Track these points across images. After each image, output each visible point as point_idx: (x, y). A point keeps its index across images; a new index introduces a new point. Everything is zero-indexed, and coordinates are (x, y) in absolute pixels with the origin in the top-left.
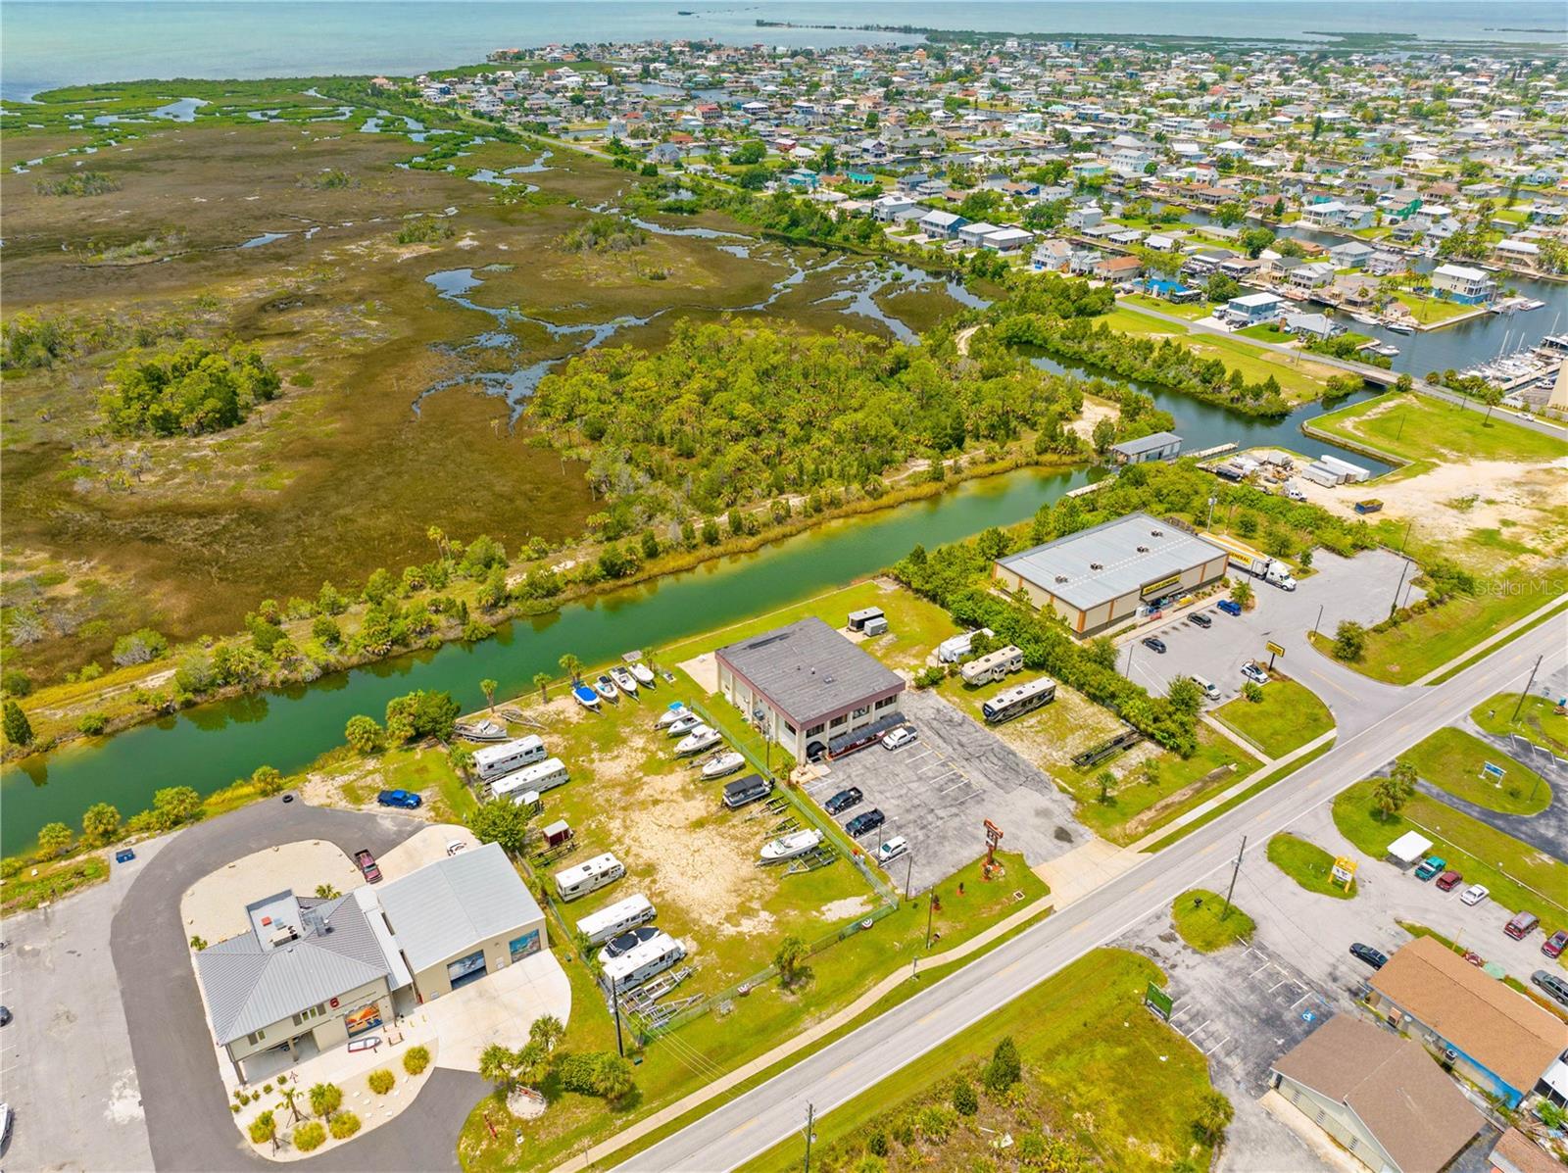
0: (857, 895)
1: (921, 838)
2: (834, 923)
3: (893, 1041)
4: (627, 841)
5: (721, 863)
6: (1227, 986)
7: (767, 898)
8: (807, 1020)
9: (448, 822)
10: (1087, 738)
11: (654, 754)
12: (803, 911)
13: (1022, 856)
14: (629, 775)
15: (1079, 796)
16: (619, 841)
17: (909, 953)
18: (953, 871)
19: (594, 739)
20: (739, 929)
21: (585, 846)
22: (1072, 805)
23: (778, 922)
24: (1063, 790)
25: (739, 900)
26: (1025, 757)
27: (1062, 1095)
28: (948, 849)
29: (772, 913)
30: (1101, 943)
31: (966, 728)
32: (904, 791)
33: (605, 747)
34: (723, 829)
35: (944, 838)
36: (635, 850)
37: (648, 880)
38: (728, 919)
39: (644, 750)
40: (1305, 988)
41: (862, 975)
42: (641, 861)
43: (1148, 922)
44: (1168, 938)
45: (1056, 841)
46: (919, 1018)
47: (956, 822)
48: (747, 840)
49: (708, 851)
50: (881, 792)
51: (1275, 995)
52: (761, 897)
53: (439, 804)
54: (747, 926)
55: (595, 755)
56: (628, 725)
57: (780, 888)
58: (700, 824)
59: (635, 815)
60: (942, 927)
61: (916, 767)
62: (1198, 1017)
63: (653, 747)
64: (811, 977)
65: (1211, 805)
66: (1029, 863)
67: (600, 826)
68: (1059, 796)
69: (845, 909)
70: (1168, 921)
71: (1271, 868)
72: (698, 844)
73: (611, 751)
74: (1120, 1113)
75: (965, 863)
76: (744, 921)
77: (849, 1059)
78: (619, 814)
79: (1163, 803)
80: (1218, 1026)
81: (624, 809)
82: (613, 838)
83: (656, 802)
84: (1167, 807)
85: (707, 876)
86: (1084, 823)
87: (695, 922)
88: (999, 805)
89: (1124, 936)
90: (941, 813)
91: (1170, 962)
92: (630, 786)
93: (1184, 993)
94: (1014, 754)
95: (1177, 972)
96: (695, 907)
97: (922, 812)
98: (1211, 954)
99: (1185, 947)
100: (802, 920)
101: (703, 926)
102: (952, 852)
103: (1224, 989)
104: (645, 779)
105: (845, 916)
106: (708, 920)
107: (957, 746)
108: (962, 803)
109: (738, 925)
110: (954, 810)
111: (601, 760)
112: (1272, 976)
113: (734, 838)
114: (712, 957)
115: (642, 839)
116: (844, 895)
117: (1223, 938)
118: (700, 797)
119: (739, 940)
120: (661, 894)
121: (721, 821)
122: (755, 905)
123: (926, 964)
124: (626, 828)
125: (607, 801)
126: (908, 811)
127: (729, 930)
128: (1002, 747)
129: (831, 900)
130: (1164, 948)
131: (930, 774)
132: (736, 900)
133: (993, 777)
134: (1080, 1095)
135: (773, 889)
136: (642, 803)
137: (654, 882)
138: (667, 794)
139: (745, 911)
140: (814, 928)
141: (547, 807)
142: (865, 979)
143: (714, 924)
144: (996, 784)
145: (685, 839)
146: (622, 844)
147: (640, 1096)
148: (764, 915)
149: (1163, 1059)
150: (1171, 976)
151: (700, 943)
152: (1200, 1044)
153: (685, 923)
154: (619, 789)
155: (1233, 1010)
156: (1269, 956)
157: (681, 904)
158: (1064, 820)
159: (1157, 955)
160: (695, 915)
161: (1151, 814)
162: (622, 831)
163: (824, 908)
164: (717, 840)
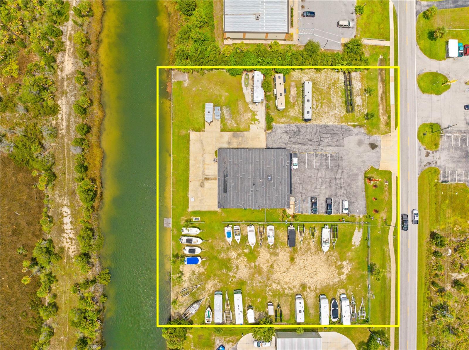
0: (354, 230)
1: (345, 192)
2: (361, 245)
3: (409, 258)
4: (285, 286)
5: (315, 262)
6: (451, 155)
7: (339, 258)
8: (387, 275)
9: (238, 340)
10: (336, 92)
11: (243, 253)
12: (350, 250)
13: (372, 167)
14: (250, 268)
15: (360, 124)
16: (284, 289)
17: (385, 232)
18: (364, 193)
19: (221, 269)
20: (345, 274)
21: (279, 301)
22: (362, 130)
23: (350, 261)
24: (354, 126)
25: (334, 267)
26: (331, 124)
27: (448, 227)
28: (355, 187)
29: (345, 260)
30: (417, 176)
31: (303, 130)
32: (320, 180)
33: (229, 269)
34: (300, 253)
35: (349, 185)
36: (291, 286)
37: (307, 289)
38: (339, 274)
39: (239, 255)
40: (465, 135)
41: (383, 250)
42: (298, 287)
43: (420, 154)
44: (427, 155)
45: (374, 151)
46: (407, 246)
47: (345, 176)
48: (310, 248)
49: (307, 264)
50: (316, 188)
51: (461, 146)
52: (337, 259)
53: (227, 339)
54: (346, 271)
55: (231, 274)
56: (219, 252)
57: (338, 251)
58: (292, 259)
59: (275, 277)
60: (383, 215)
61: (311, 166)
62: (453, 173)
63: (240, 251)
64: (375, 264)
65: (392, 85)
66: (377, 168)
67: (273, 291)
68: (356, 130)
69: (357, 237)
70: (422, 148)
71: (426, 96)
72: (301, 264)
73: (233, 267)
74: (461, 218)
75: (363, 187)
76: (343, 271)
77: (407, 273)
78: (269, 282)
79: (379, 99)
80: (459, 171)
81: (268, 279)
82: (281, 290)
83: (272, 266)
84: (382, 99)
85: (317, 270)
86: (373, 134)
87: (334, 284)
88: (347, 154)
89: (419, 166)
90: (338, 176)
91: (434, 162)
92: (258, 270)
93: (445, 169)
94: (327, 126)
95: (439, 164)
96: (328, 281)
97: (333, 182)
98: (440, 148)
99: (433, 153)
100: (353, 253)
101: (337, 283)
102: (357, 187)
103: (451, 157)
104: (257, 263)
105: (360, 240)
106: (336, 280)
107: (310, 143)
108: (338, 165)
109: (343, 273)
110: (340, 171)
111: (236, 274)
112: (456, 139)
113: (306, 252)
114: (350, 287)
115: (288, 281)
116: (352, 234)
117: (437, 139)
118: (278, 251)
119: (349, 277)
120: (316, 288)
121: (295, 251)
122: (339, 263)
123: (392, 229)
124: (278, 283)
125: (260, 282)
126: (330, 186)
127: (344, 277)
128: (321, 126)
129: (351, 239)
130: (430, 159)
131: (318, 164)
132: (333, 268)
133: (333, 144)
134: (451, 223)
135: (336, 253)
136: (269, 271)
137: (310, 288)
138: (270, 261)
139: (340, 267)
140: (358, 251)
141: (251, 304)
142: (384, 250)
143: (339, 280)
144: (338, 146)
145: (296, 268)
146: (286, 289)
147: (382, 330)
148: (344, 263)
149: (457, 194)
150: (438, 167)
151: (343, 288)
152: (460, 181)
153: (333, 288)
154: (256, 276)
155: (459, 162)
156: (451, 133)
157: (325, 284)
158: (367, 140)
159: (430, 163)
160: (331, 283)
161: (381, 107)
162: (279, 286)
163: (353, 243)
164: (303, 257)
